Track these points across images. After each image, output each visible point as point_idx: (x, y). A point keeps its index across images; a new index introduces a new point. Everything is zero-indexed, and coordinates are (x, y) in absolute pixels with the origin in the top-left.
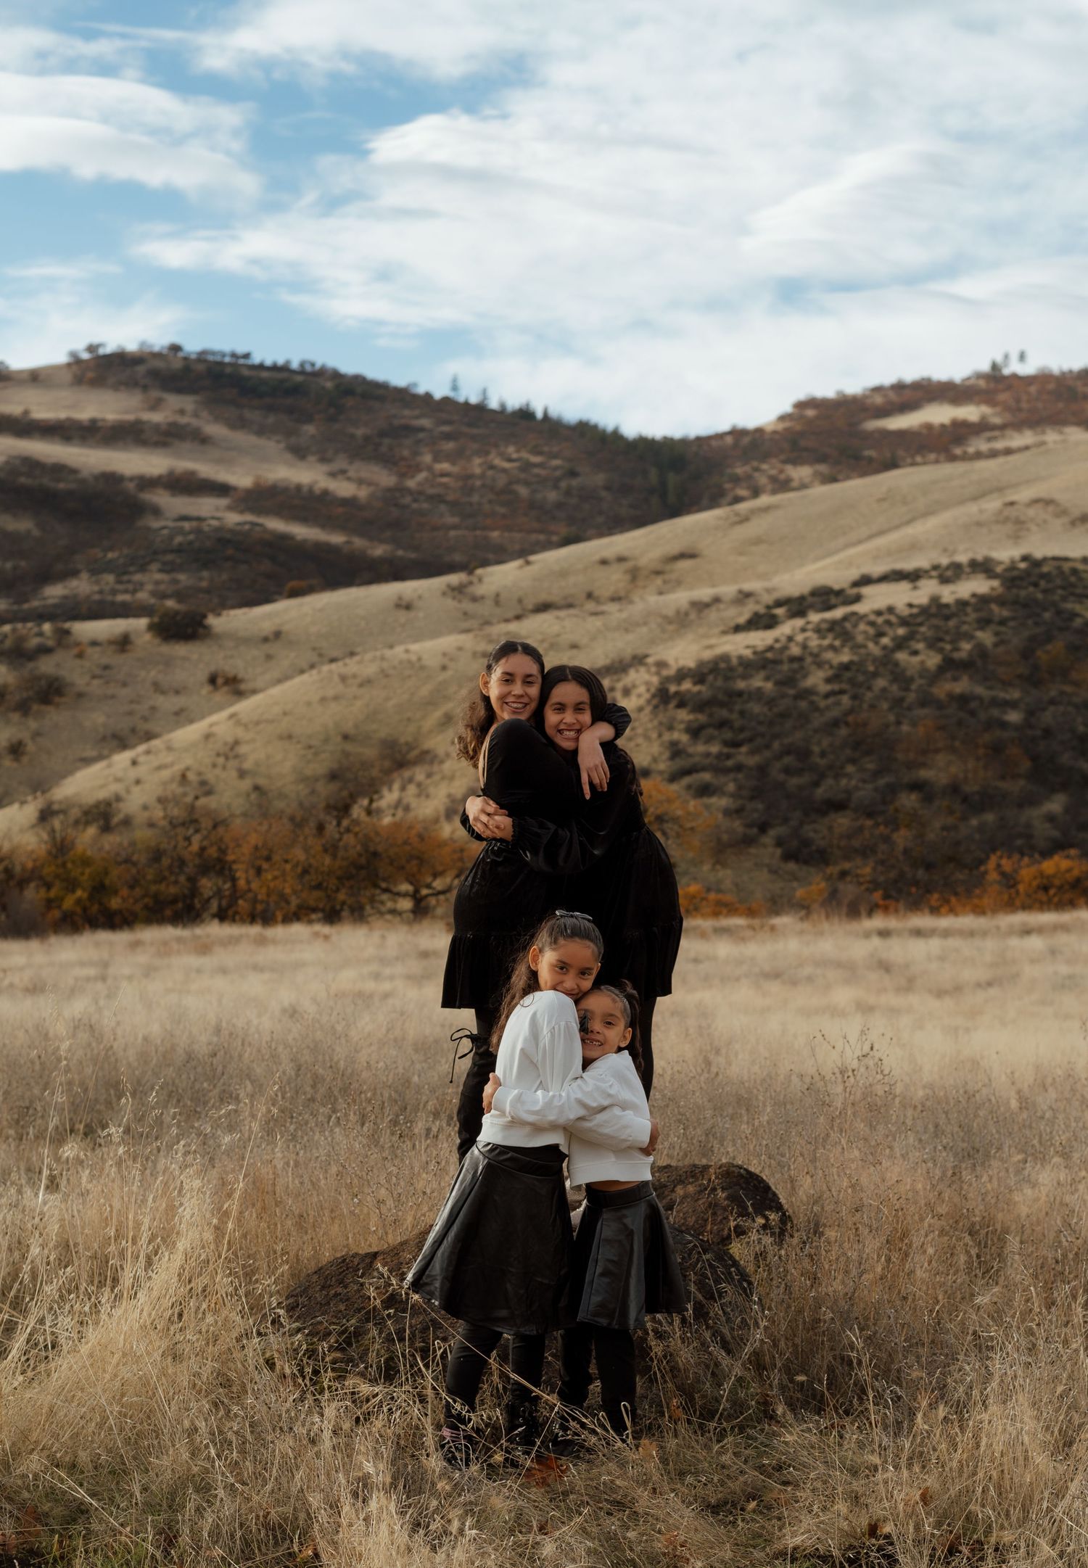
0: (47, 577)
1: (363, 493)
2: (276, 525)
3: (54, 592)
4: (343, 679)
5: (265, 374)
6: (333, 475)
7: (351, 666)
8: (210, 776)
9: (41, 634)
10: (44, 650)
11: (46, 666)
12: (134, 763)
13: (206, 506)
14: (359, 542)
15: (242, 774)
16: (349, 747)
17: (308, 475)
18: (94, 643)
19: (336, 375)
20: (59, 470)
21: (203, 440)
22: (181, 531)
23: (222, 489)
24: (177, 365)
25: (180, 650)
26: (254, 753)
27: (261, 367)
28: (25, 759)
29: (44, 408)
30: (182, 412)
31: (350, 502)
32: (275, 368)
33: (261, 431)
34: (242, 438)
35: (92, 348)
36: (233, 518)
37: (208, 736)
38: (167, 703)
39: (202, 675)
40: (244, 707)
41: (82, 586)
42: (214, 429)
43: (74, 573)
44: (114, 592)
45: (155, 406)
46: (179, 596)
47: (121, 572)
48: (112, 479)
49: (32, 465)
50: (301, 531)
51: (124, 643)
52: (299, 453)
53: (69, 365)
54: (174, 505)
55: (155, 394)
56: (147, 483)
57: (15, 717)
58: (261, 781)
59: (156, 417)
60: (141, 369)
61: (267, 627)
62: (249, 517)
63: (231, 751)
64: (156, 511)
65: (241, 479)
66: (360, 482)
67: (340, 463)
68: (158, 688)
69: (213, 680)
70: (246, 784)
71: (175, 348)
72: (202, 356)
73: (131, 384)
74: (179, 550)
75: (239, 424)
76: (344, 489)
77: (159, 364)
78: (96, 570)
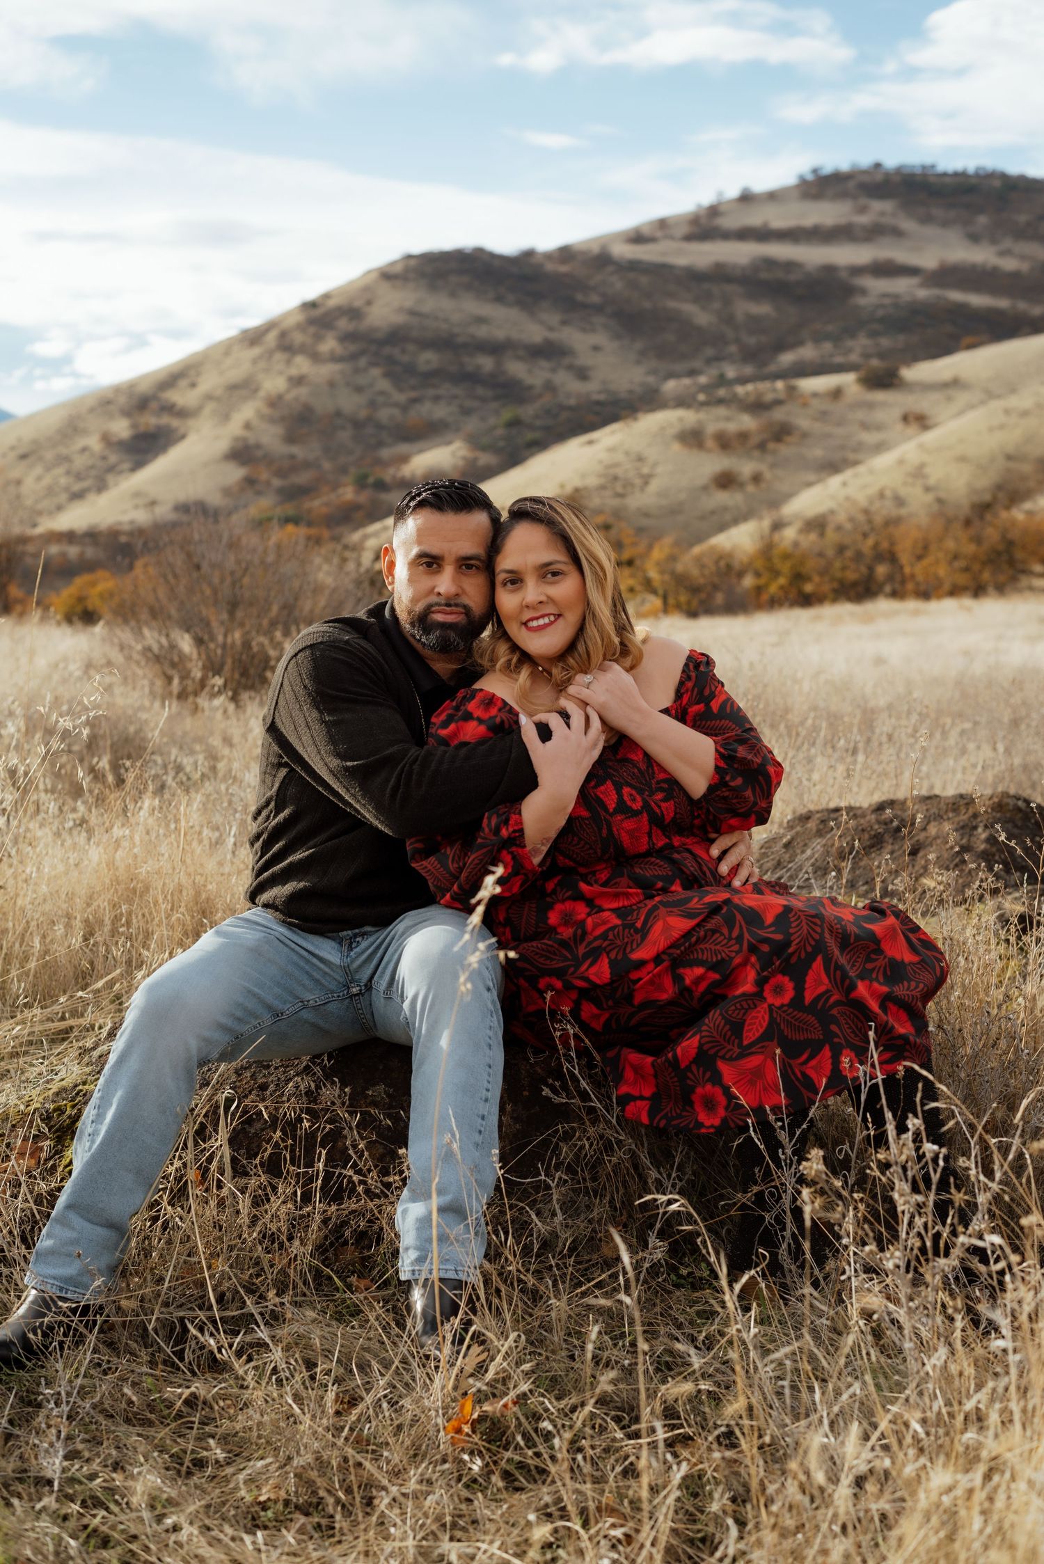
0: (781, 347)
1: (1024, 267)
2: (956, 296)
3: (787, 358)
4: (1007, 412)
5: (947, 180)
6: (1002, 254)
7: (1013, 402)
8: (903, 492)
9: (774, 390)
10: (778, 402)
11: (778, 415)
12: (844, 484)
13: (902, 286)
14: (1022, 306)
15: (928, 489)
16: (1012, 465)
17: (980, 255)
18: (815, 395)
19: (1004, 177)
20: (790, 265)
21: (897, 233)
22: (882, 306)
23: (911, 271)
24: (879, 177)
25: (880, 396)
26: (936, 473)
27: (945, 175)
28: (763, 485)
29: (778, 219)
30: (882, 214)
31: (1015, 275)
32: (956, 174)
33: (945, 224)
34: (930, 231)
35: (815, 171)
36: (923, 294)
37: (901, 462)
38: (869, 438)
39: (897, 413)
40: (929, 437)
41: (807, 352)
42: (907, 224)
43: (800, 343)
44: (831, 356)
45: (862, 210)
46: (882, 355)
47: (836, 339)
48: (829, 270)
49: (770, 263)
50: (977, 300)
51: (837, 393)
52: (974, 238)
53: (797, 186)
54: (878, 286)
55: (863, 201)
56: (857, 271)
57: (756, 453)
58: (942, 495)
59: (864, 219)
60: (851, 184)
61: (947, 375)
62: (936, 292)
63: (918, 473)
64: (863, 292)
65: (929, 259)
66: (1023, 257)
67: (1008, 243)
68: (865, 426)
69: (905, 418)
70: (929, 498)
71: (878, 166)
72: (899, 171)
73: (843, 195)
74: (882, 320)
75: (926, 220)
76: (1009, 264)
77: (866, 179)
78: (818, 339)
